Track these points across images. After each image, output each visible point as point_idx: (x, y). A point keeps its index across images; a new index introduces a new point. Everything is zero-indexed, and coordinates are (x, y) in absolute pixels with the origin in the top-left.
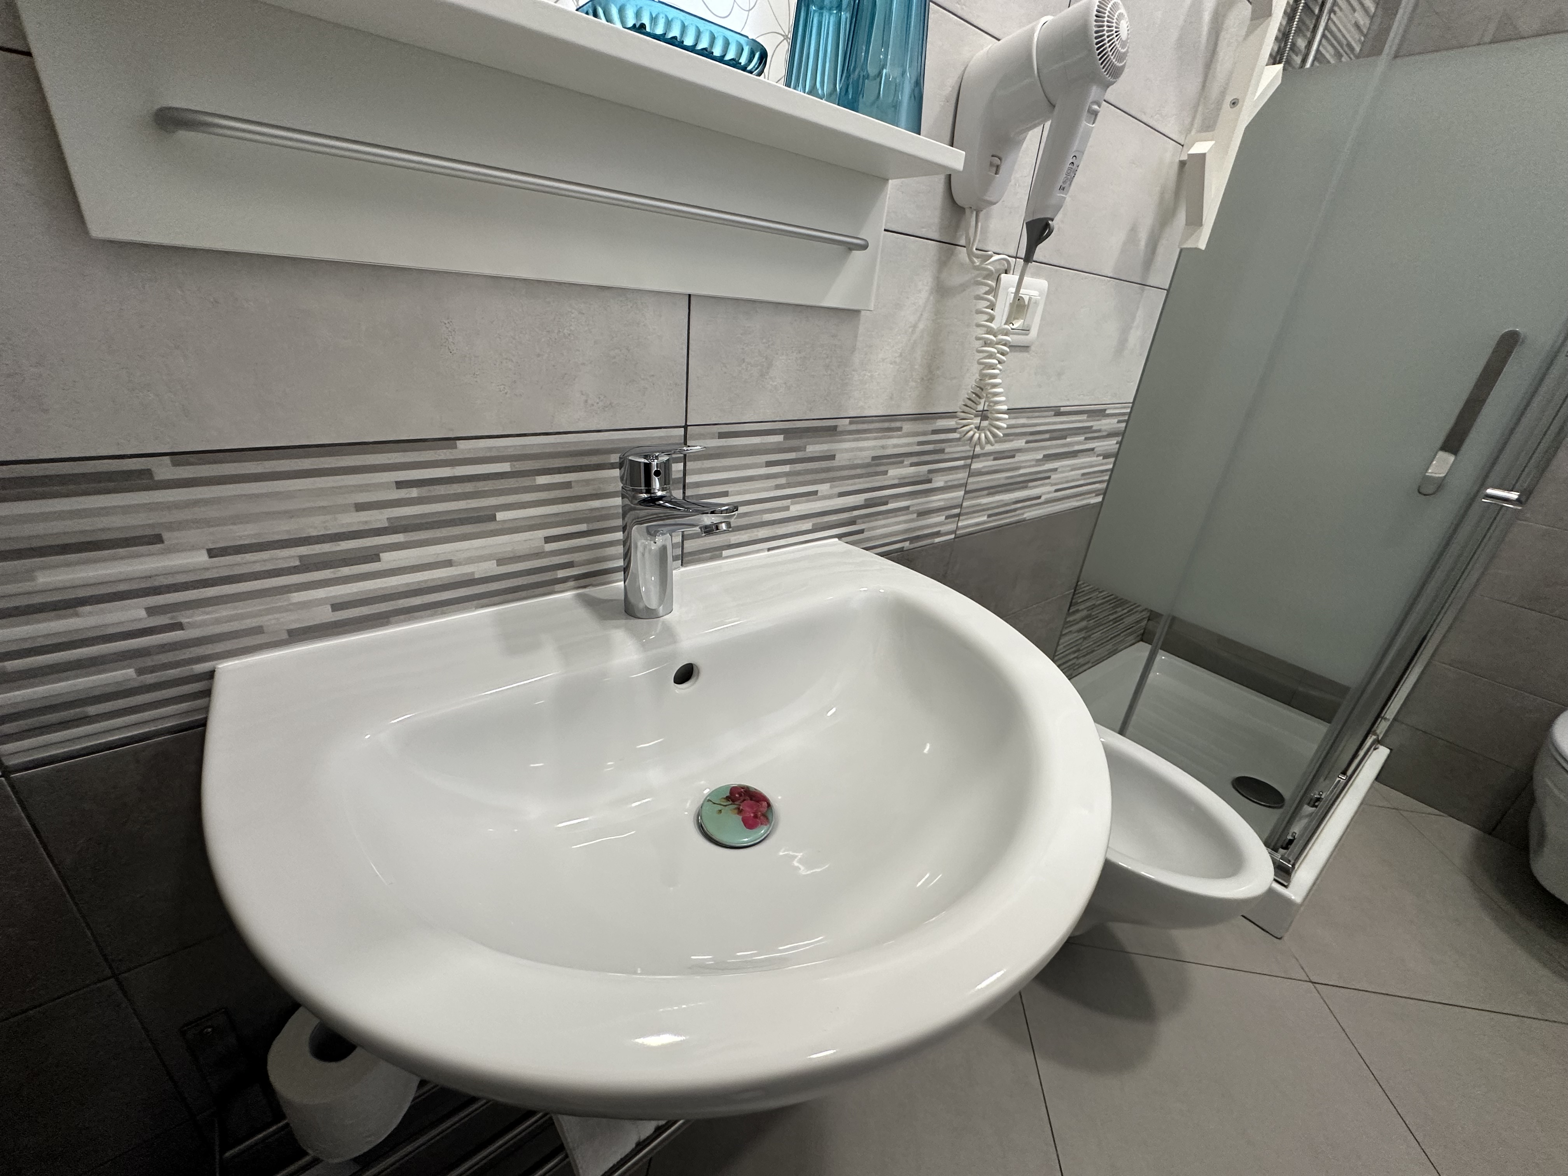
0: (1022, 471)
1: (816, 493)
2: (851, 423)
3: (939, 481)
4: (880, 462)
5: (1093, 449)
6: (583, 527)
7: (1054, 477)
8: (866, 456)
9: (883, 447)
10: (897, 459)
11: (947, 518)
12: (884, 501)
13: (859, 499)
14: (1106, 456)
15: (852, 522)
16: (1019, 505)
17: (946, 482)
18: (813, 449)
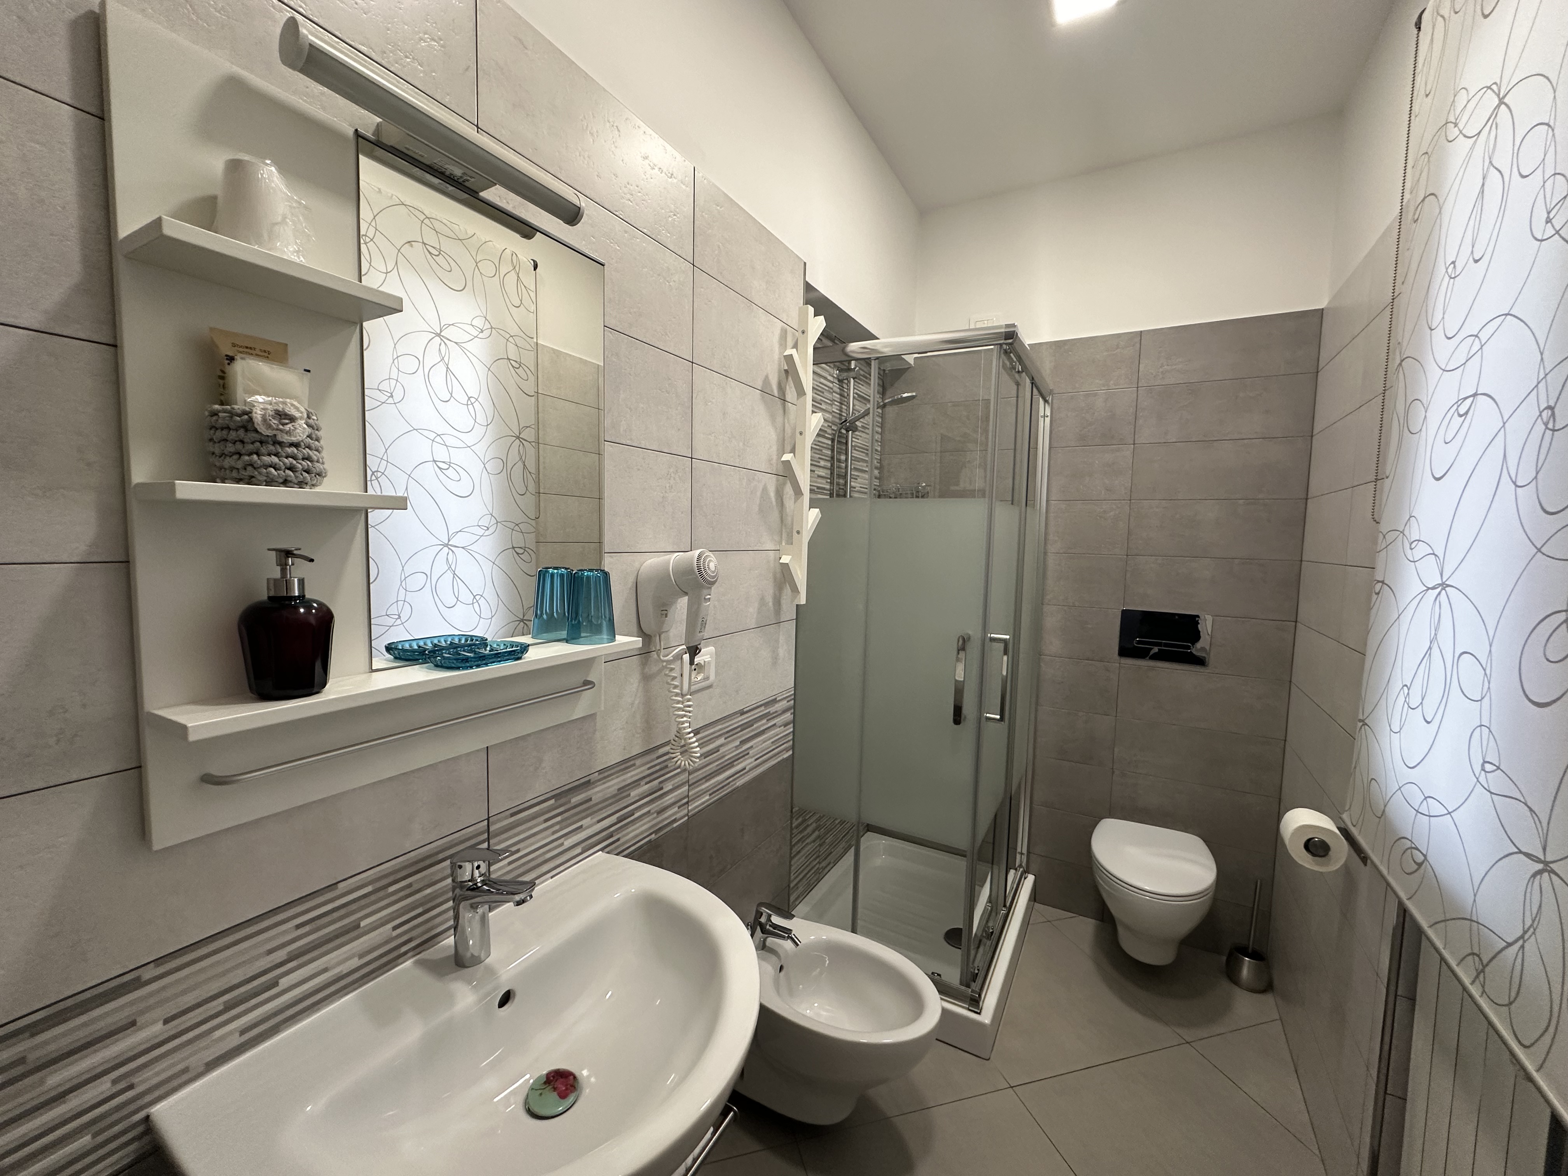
0: (727, 758)
1: (581, 826)
2: (599, 774)
3: (668, 787)
4: (623, 790)
5: (775, 725)
6: (420, 910)
7: (751, 752)
8: (613, 790)
9: (624, 780)
10: (636, 783)
11: (679, 807)
12: (632, 813)
13: (614, 819)
14: (786, 725)
15: (611, 836)
16: (731, 779)
17: (673, 785)
18: (575, 800)
